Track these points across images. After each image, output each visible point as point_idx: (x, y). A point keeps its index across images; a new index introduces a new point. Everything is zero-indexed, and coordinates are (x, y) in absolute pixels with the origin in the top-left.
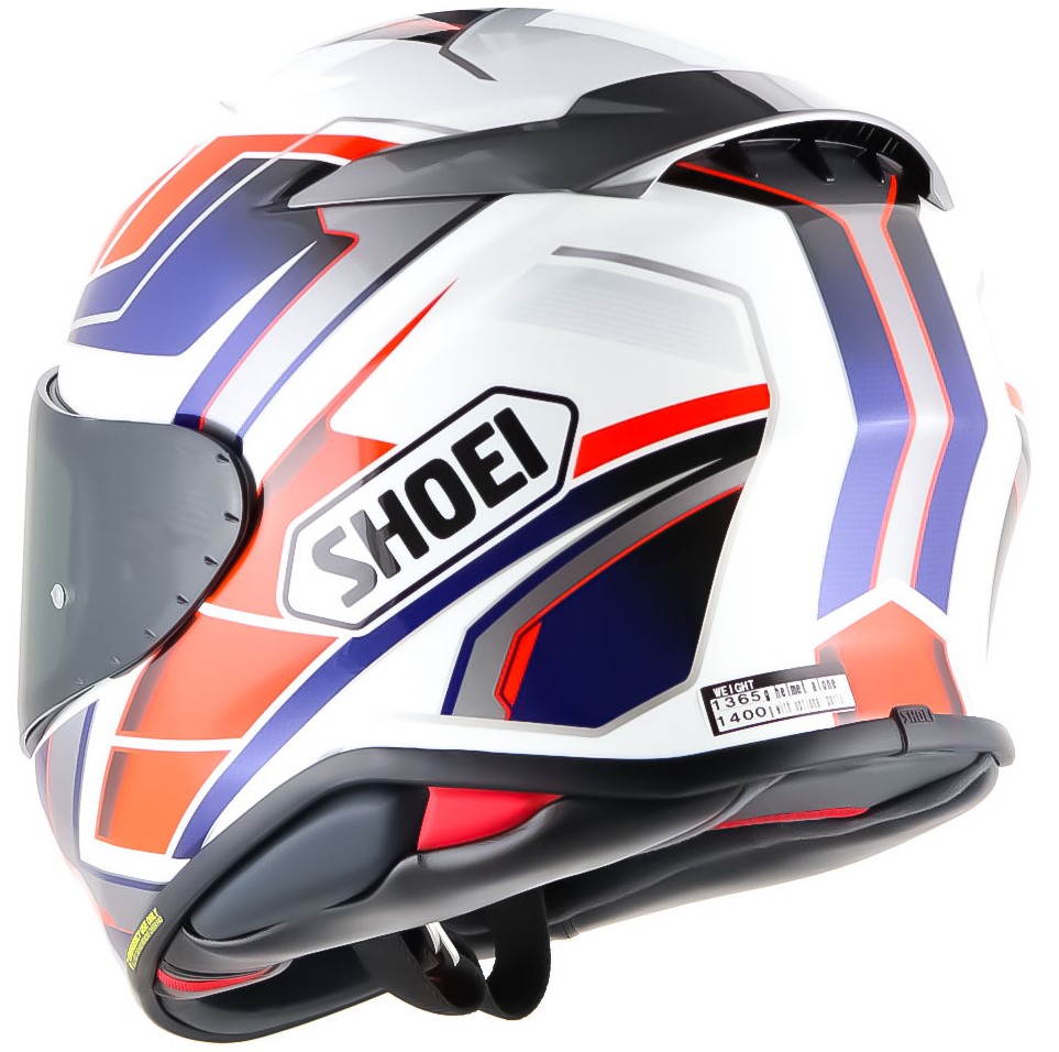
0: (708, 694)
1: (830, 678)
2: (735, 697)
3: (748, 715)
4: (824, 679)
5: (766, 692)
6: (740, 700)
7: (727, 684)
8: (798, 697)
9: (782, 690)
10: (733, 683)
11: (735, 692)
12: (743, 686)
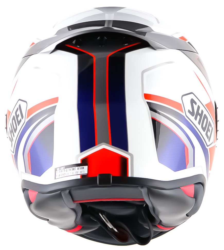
0: (56, 170)
1: (83, 167)
2: (60, 170)
3: (62, 175)
4: (81, 167)
5: (67, 170)
6: (61, 171)
7: (59, 167)
8: (73, 171)
9: (70, 169)
10: (61, 167)
11: (61, 169)
12: (63, 168)
